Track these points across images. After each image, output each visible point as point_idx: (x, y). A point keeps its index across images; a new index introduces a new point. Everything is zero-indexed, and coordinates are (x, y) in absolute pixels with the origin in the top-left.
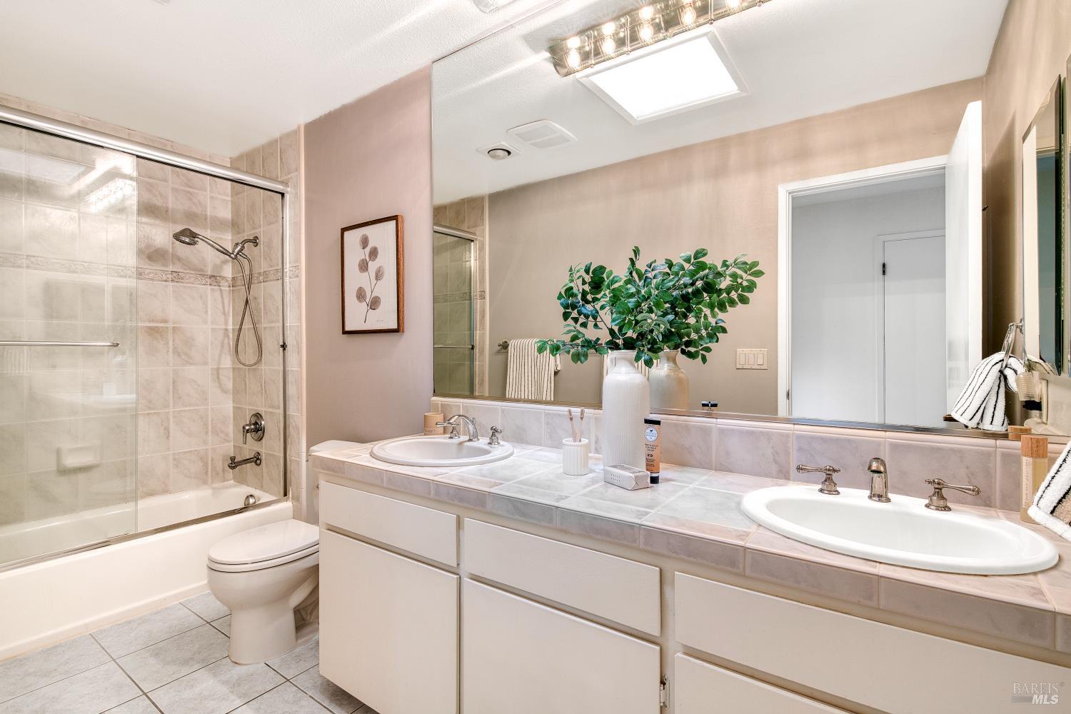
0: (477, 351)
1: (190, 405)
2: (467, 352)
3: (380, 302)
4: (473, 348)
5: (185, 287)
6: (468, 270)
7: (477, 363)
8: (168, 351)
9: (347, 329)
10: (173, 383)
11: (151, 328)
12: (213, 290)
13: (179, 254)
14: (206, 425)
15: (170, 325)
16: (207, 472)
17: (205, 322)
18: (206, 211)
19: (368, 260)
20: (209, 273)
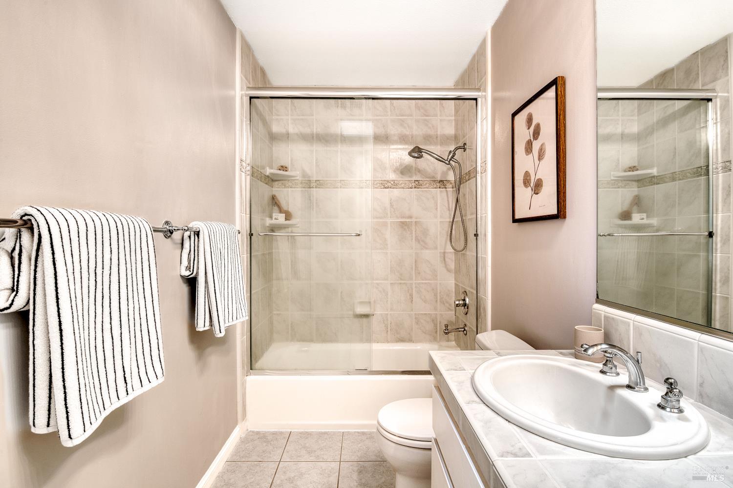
0: (719, 239)
1: (426, 280)
2: (703, 240)
3: (542, 186)
4: (711, 235)
5: (423, 191)
6: (703, 144)
7: (719, 255)
8: (412, 239)
9: (517, 217)
10: (415, 262)
11: (403, 223)
12: (441, 191)
13: (419, 167)
14: (436, 295)
15: (414, 220)
16: (436, 332)
17: (436, 217)
18: (437, 131)
19: (532, 140)
20: (439, 179)
